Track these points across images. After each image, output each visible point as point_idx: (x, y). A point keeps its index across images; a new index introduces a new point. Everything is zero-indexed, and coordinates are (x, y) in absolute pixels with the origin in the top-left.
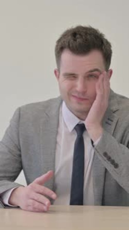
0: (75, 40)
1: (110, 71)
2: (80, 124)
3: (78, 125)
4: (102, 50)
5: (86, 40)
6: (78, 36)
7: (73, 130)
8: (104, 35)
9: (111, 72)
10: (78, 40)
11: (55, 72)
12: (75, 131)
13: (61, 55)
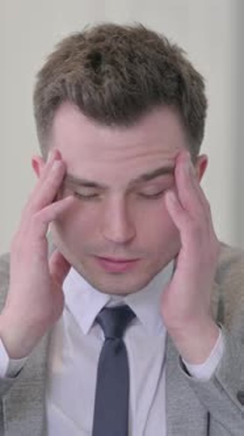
0: (98, 82)
1: (200, 162)
2: (109, 306)
3: (104, 309)
4: (180, 105)
5: (133, 81)
6: (105, 67)
7: (93, 325)
8: (181, 50)
9: (204, 165)
10: (107, 82)
11: (35, 164)
12: (98, 327)
13: (52, 118)
